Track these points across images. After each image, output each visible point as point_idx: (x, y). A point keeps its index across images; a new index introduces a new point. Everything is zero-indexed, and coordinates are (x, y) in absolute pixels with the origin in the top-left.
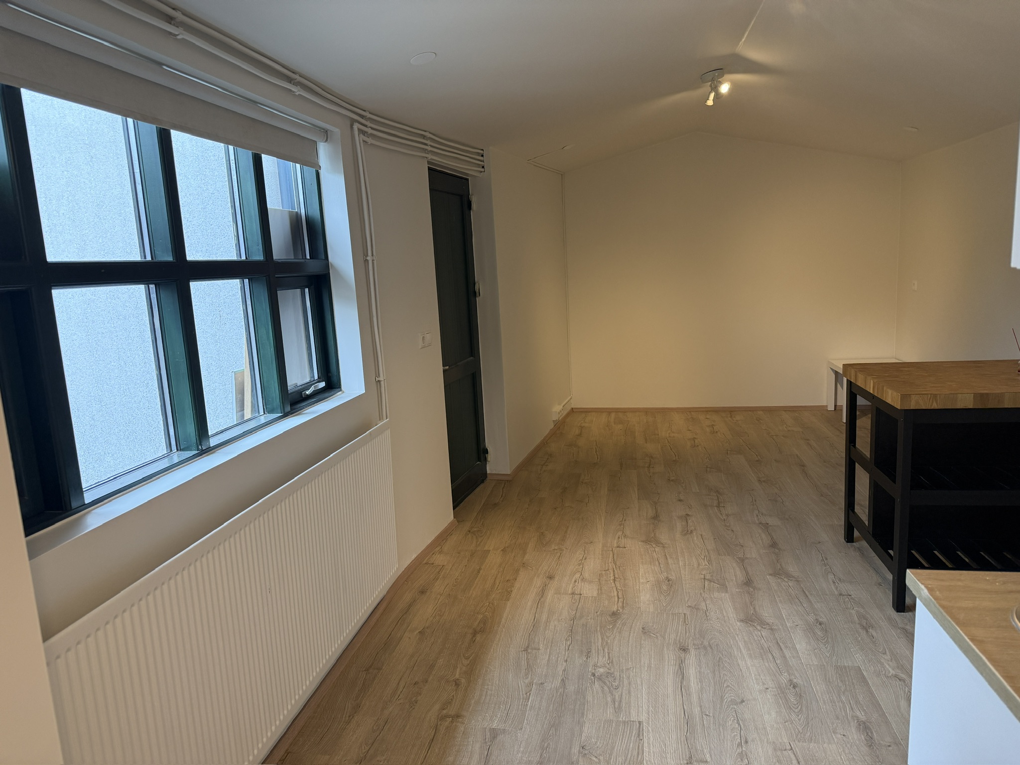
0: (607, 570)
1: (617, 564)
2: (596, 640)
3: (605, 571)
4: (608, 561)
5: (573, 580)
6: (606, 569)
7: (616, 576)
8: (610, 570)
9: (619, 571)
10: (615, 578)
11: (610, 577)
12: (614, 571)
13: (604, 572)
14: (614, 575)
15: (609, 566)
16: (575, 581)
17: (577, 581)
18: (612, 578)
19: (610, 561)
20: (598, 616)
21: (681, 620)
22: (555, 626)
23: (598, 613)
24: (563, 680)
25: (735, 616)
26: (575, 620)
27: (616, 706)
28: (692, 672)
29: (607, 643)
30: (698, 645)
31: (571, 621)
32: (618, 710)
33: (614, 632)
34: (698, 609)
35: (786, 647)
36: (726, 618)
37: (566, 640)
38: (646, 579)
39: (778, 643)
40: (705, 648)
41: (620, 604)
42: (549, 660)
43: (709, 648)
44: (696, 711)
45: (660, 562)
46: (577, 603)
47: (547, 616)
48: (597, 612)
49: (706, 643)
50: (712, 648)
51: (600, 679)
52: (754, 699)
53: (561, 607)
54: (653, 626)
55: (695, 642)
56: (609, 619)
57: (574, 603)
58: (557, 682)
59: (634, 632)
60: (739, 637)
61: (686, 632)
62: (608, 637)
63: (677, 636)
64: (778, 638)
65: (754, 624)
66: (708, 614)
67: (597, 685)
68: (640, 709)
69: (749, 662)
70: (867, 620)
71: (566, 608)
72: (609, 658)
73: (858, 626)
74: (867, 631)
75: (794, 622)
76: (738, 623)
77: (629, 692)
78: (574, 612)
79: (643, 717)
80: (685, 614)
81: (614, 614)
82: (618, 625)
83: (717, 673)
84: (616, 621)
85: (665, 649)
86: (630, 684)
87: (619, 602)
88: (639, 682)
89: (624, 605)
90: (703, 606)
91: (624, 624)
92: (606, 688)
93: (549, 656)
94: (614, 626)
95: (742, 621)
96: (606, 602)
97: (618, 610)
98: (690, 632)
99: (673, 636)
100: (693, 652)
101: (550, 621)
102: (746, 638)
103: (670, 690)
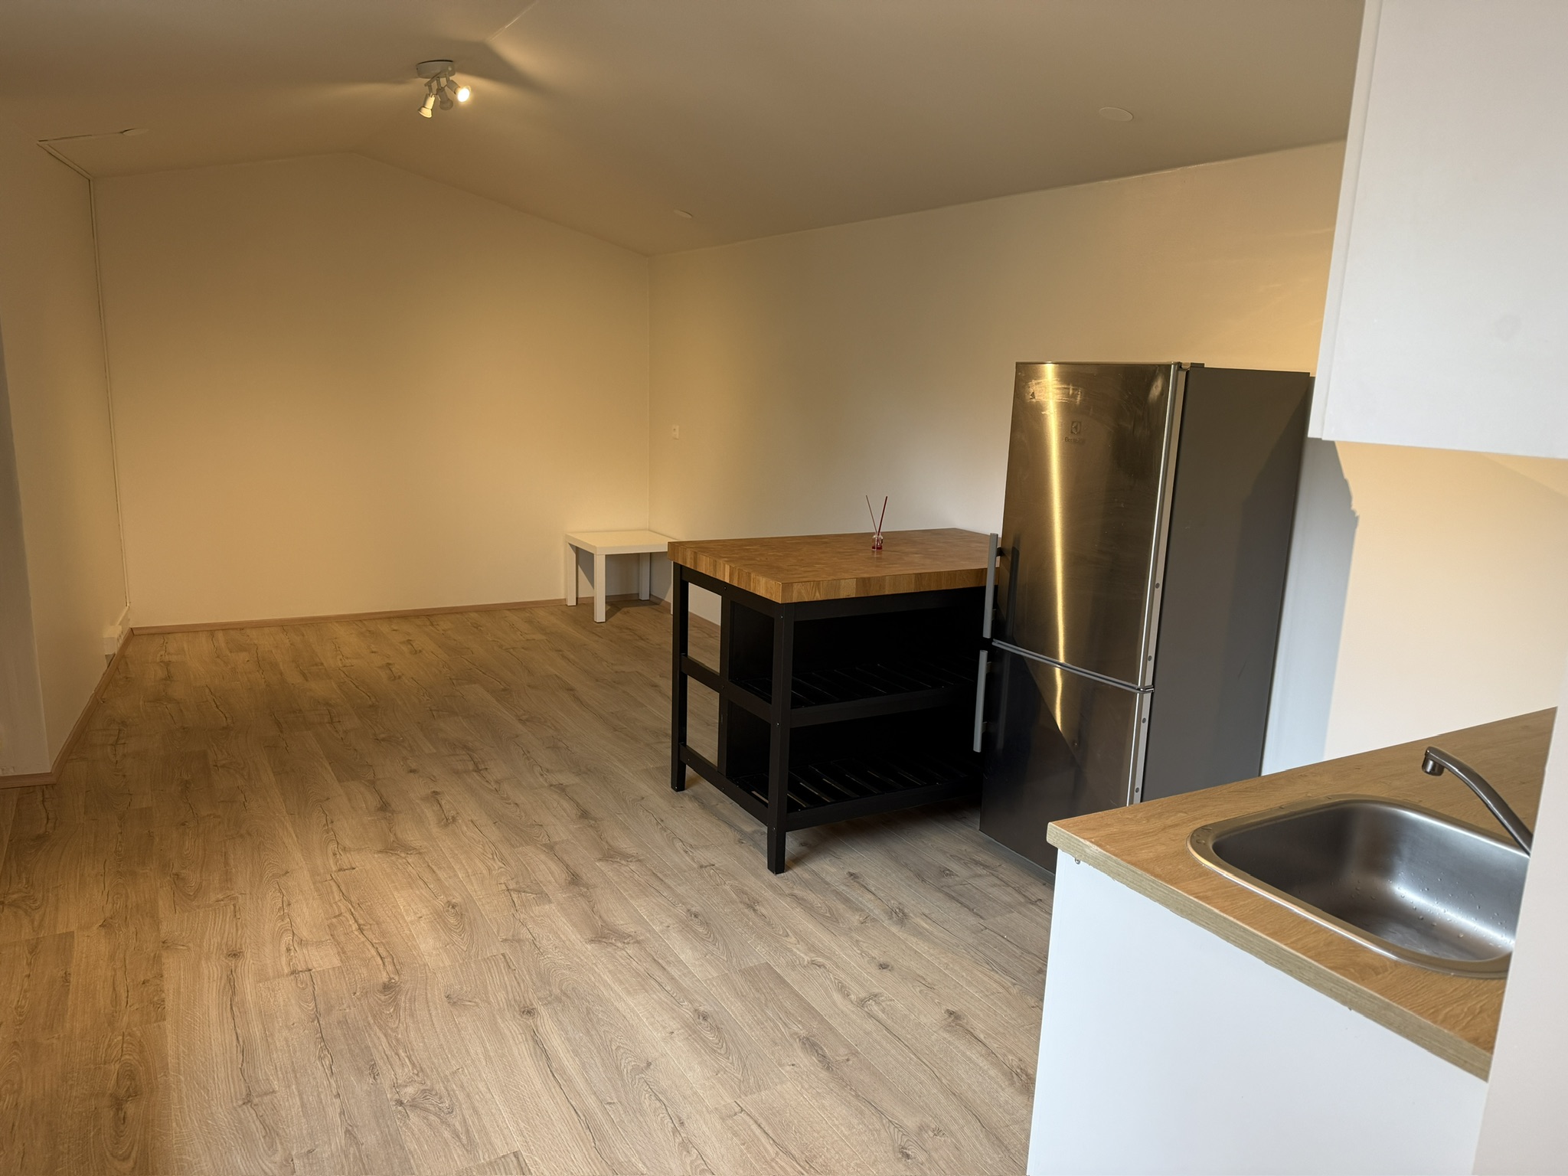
0: (339, 916)
1: (352, 899)
2: (376, 1041)
3: (335, 917)
4: (334, 898)
5: (283, 948)
6: (337, 913)
7: (361, 921)
8: (345, 914)
9: (362, 912)
10: (359, 925)
11: (350, 925)
12: (352, 914)
13: (334, 920)
14: (356, 921)
15: (339, 907)
16: (288, 950)
17: (292, 948)
18: (355, 927)
19: (337, 898)
20: (359, 999)
21: (502, 965)
22: (286, 1040)
23: (358, 994)
24: (347, 1131)
25: (579, 937)
26: (321, 1019)
27: (465, 1141)
28: (556, 1043)
29: (397, 1040)
30: (546, 998)
31: (313, 1021)
32: (470, 1147)
33: (402, 1019)
34: (519, 941)
35: (669, 963)
36: (567, 942)
37: (320, 1058)
38: (415, 913)
39: (655, 960)
40: (559, 1000)
41: (390, 968)
42: (303, 1105)
43: (563, 998)
44: (591, 1102)
45: (426, 880)
46: (311, 988)
47: (260, 1026)
48: (355, 993)
49: (556, 991)
50: (568, 997)
51: (414, 1106)
52: (663, 1055)
53: (282, 1003)
54: (462, 988)
55: (540, 994)
56: (383, 998)
57: (303, 989)
58: (339, 1139)
59: (436, 1008)
60: (599, 966)
61: (518, 983)
62: (395, 1030)
63: (507, 993)
64: (653, 953)
65: (610, 941)
66: (537, 943)
67: (414, 1119)
68: (506, 1132)
69: (630, 1001)
70: (746, 894)
71: (293, 1002)
72: (413, 1065)
73: (741, 906)
74: (754, 910)
75: (662, 923)
76: (589, 947)
77: (475, 1111)
78: (312, 1005)
79: (518, 1145)
80: (503, 955)
81: (387, 988)
82: (403, 1005)
83: (593, 1032)
84: (396, 998)
85: (499, 1021)
86: (468, 1096)
87: (386, 964)
88: (484, 1089)
89: (398, 967)
90: (524, 934)
91: (412, 1000)
92: (432, 1118)
93: (301, 1098)
94: (397, 1007)
95: (592, 941)
96: (364, 972)
97: (391, 979)
98: (523, 981)
99: (501, 995)
100: (542, 1010)
101: (272, 1035)
102: (609, 966)
103: (538, 1083)
